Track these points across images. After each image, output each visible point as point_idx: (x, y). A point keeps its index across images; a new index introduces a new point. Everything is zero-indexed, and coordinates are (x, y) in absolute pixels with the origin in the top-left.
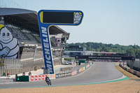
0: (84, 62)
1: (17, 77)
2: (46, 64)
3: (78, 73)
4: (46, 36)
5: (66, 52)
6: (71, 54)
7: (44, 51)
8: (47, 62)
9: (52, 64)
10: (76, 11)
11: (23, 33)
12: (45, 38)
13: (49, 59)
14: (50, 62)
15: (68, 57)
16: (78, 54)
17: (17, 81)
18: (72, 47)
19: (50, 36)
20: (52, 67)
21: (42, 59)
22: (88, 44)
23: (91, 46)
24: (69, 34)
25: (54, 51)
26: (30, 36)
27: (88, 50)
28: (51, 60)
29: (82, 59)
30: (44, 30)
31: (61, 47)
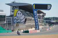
0: (52, 25)
1: (24, 31)
2: (36, 26)
3: (49, 29)
4: (36, 14)
5: (44, 21)
6: (46, 22)
7: (35, 21)
8: (36, 25)
9: (38, 26)
10: (49, 4)
11: (27, 13)
12: (36, 15)
13: (37, 24)
14: (38, 25)
15: (45, 23)
16: (49, 22)
17: (24, 33)
18: (47, 19)
19: (38, 14)
20: (39, 27)
21: (34, 24)
22: (53, 18)
23: (54, 18)
24: (45, 14)
25: (39, 21)
26: (29, 14)
27: (53, 20)
28: (38, 24)
29: (51, 24)
30: (35, 12)
31: (42, 19)
